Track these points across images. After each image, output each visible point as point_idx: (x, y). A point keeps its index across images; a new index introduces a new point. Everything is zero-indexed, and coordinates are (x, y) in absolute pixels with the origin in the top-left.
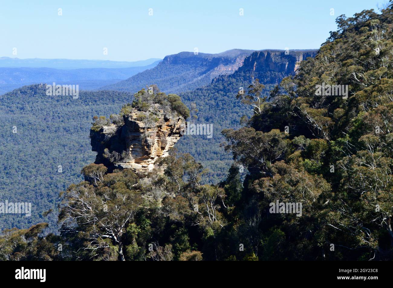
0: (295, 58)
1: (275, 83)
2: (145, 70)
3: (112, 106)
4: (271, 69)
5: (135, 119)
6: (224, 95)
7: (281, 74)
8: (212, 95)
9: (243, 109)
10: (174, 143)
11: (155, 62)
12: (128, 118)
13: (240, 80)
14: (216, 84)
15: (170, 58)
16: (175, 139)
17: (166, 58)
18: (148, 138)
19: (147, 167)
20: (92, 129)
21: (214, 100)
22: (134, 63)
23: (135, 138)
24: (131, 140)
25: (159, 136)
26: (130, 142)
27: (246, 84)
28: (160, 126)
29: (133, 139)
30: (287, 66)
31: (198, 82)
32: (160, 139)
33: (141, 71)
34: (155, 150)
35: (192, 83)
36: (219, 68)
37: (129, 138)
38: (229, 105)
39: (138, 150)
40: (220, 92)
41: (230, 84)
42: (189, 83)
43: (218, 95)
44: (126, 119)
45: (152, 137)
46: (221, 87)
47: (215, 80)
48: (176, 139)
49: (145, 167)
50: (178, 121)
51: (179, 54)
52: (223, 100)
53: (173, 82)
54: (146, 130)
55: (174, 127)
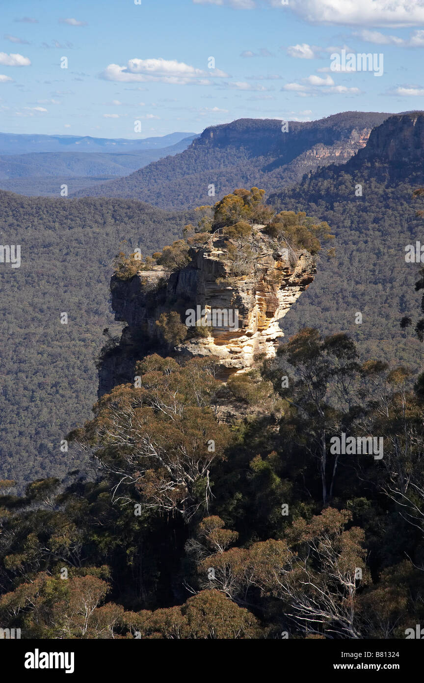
5: (217, 257)
10: (290, 304)
11: (183, 140)
12: (201, 253)
15: (214, 133)
16: (292, 297)
17: (207, 131)
18: (243, 295)
19: (240, 352)
20: (119, 275)
24: (207, 299)
25: (261, 290)
28: (264, 269)
29: (212, 297)
32: (265, 296)
34: (255, 319)
36: (315, 152)
44: (195, 255)
45: (250, 292)
47: (310, 176)
48: (294, 295)
49: (236, 353)
50: (300, 259)
51: (234, 123)
55: (293, 271)
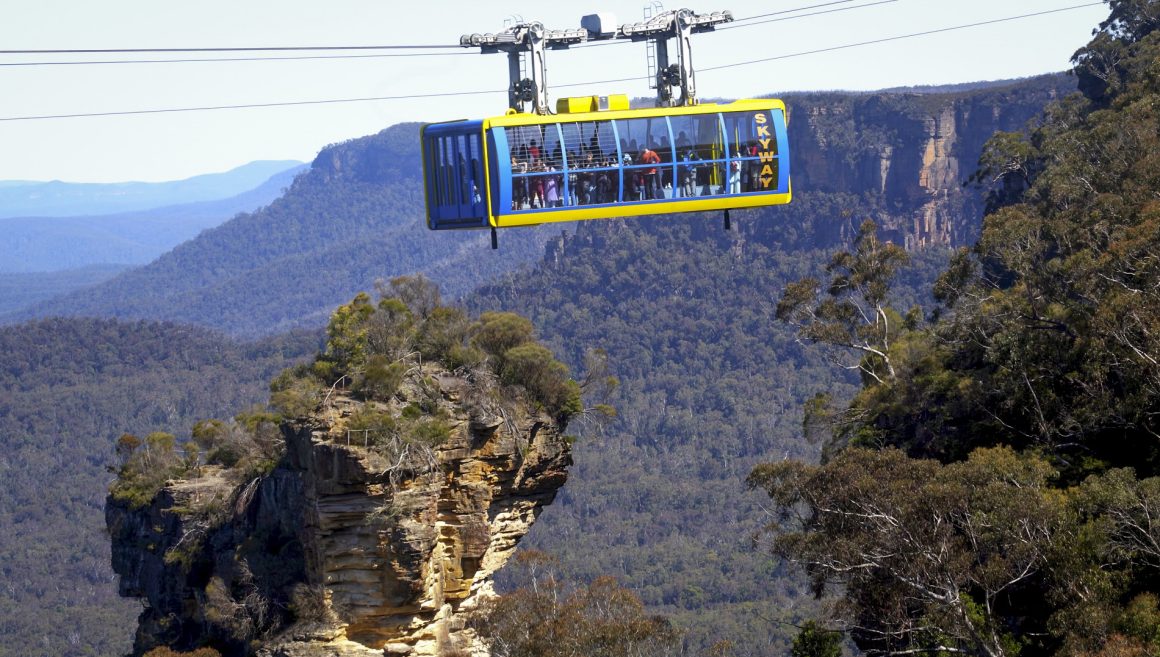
0: (920, 124)
1: (836, 241)
2: (229, 216)
3: (95, 389)
4: (812, 179)
5: (341, 439)
6: (606, 313)
7: (862, 200)
8: (553, 314)
9: (698, 371)
10: (517, 538)
11: (272, 178)
12: (306, 433)
13: (677, 238)
14: (568, 261)
15: (342, 158)
16: (520, 522)
17: (326, 157)
18: (408, 523)
19: (407, 654)
20: (120, 495)
21: (561, 339)
22: (175, 186)
23: (346, 524)
24: (325, 537)
25: (448, 510)
26: (325, 542)
27: (702, 256)
28: (454, 461)
29: (335, 531)
30: (885, 164)
31: (478, 259)
32: (458, 522)
33: (215, 222)
34: (437, 576)
35: (453, 266)
37: (316, 526)
38: (632, 354)
39: (363, 577)
40: (586, 297)
41: (632, 259)
42: (439, 263)
43: (576, 314)
44: (296, 437)
45: (422, 515)
46: (592, 277)
47: (561, 244)
48: (524, 518)
49: (398, 655)
50: (533, 435)
51: (386, 134)
52: (604, 334)
53: (366, 263)
54: (395, 486)
55: (518, 461)
